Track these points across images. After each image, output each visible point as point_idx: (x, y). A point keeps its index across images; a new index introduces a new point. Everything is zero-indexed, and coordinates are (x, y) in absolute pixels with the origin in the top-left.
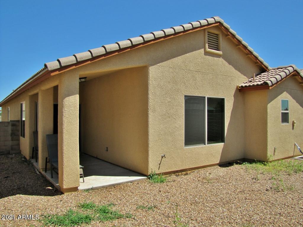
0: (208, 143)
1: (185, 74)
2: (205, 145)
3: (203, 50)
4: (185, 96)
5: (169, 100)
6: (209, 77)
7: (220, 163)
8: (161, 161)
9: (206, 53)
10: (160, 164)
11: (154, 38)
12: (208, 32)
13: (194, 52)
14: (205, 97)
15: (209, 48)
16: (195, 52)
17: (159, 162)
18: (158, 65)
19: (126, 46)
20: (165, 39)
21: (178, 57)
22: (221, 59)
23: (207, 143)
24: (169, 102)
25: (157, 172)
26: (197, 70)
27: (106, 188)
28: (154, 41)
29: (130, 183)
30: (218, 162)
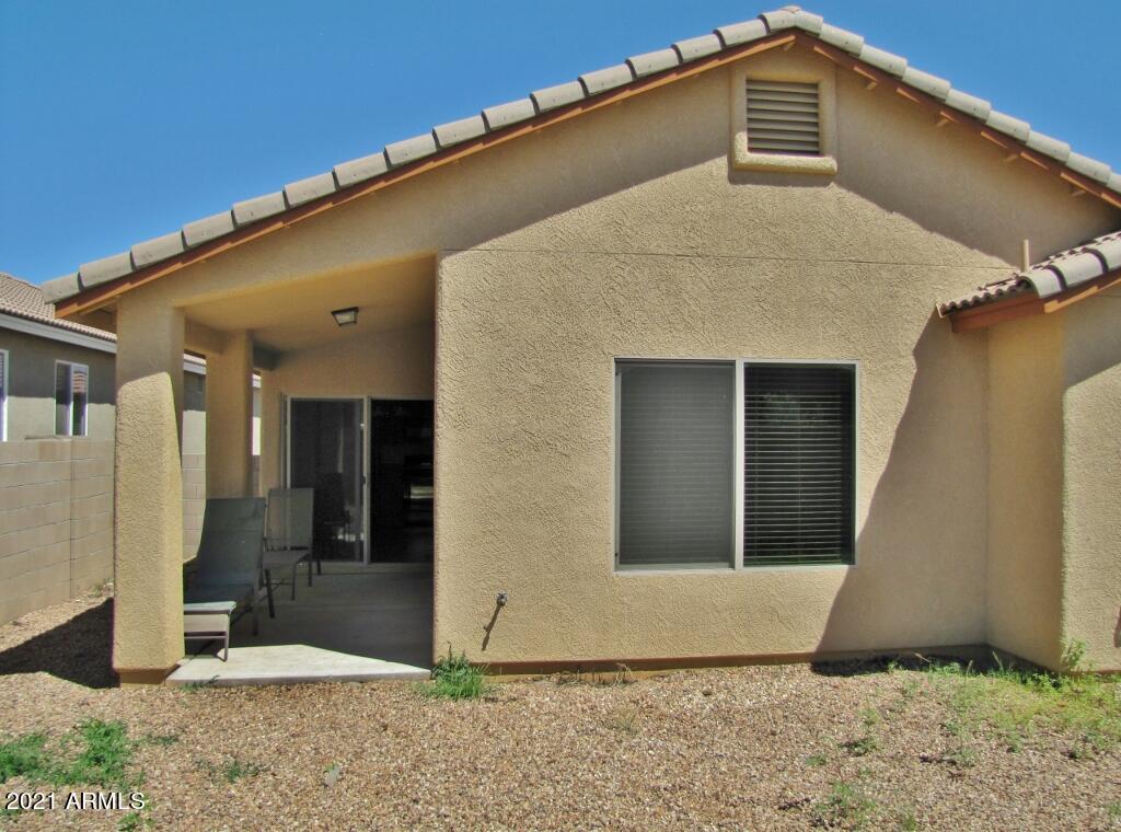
0: (747, 563)
1: (619, 271)
2: (729, 571)
3: (722, 161)
4: (618, 362)
5: (533, 378)
6: (753, 277)
7: (820, 652)
8: (494, 618)
9: (740, 174)
10: (488, 629)
11: (434, 150)
12: (749, 81)
13: (668, 178)
14: (732, 364)
15: (751, 150)
16: (674, 174)
17: (487, 621)
18: (482, 246)
19: (313, 197)
20: (487, 146)
21: (585, 207)
22: (833, 191)
23: (745, 560)
24: (534, 388)
25: (476, 656)
26: (688, 252)
27: (264, 686)
28: (435, 161)
29: (355, 684)
30: (812, 648)
